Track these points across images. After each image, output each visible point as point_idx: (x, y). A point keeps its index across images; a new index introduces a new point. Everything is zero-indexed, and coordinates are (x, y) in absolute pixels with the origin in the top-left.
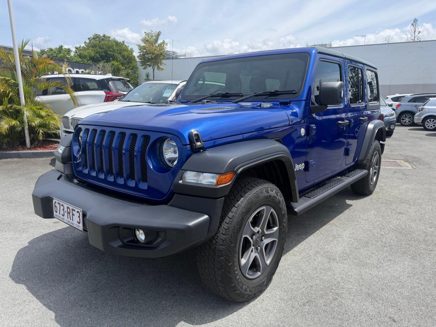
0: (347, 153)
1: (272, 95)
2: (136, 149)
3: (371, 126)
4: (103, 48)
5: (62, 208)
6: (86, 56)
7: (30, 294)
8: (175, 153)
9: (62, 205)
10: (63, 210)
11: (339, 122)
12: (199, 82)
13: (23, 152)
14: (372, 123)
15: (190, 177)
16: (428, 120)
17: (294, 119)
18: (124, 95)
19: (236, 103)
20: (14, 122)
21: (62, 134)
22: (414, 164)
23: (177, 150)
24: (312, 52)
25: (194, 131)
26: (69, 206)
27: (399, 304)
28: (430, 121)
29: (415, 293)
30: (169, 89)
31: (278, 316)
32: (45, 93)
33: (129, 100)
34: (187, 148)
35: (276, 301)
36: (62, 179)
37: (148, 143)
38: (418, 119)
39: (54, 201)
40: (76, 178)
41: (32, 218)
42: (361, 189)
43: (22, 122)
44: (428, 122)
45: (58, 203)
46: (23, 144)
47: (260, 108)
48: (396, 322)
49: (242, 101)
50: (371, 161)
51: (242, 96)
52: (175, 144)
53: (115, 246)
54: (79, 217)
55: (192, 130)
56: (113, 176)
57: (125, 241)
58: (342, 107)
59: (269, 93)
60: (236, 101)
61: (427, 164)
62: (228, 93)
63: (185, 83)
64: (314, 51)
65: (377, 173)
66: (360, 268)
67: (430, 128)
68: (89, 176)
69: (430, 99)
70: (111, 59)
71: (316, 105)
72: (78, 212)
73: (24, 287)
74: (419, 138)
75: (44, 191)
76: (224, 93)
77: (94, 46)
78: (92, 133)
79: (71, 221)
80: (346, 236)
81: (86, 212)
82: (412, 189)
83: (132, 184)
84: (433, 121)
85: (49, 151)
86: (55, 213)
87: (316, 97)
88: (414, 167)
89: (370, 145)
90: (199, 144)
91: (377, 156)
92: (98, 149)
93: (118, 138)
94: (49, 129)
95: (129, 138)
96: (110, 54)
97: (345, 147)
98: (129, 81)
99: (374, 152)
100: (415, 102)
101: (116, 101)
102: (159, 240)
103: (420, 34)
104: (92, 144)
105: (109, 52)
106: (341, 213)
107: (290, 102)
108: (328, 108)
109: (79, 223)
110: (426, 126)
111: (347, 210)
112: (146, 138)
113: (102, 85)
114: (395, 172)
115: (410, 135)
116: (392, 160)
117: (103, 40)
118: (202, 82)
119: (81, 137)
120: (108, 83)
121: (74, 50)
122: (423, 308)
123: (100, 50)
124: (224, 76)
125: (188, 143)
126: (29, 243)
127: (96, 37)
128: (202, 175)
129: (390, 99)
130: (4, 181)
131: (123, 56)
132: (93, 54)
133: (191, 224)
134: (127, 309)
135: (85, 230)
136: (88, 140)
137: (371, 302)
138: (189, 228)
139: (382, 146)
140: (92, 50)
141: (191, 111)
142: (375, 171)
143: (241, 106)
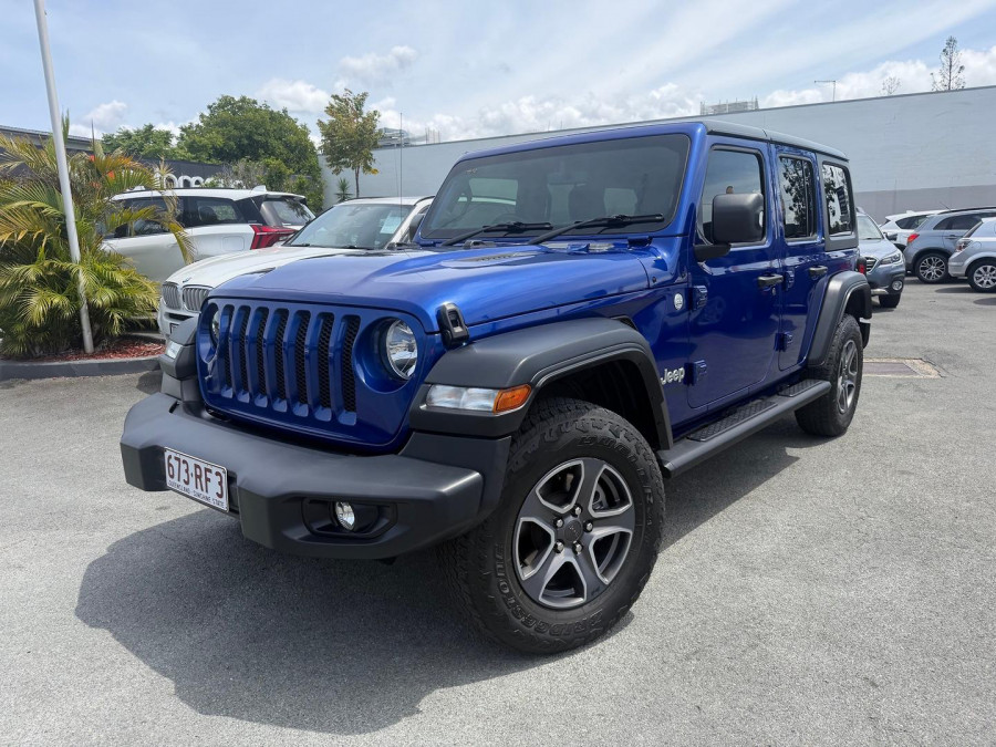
0: (781, 344)
1: (612, 225)
2: (331, 344)
3: (835, 285)
4: (243, 129)
5: (184, 467)
6: (205, 146)
7: (122, 648)
8: (411, 350)
9: (184, 462)
10: (187, 471)
11: (761, 278)
12: (461, 199)
13: (78, 362)
14: (838, 280)
15: (443, 397)
16: (981, 269)
17: (661, 275)
18: (296, 232)
19: (537, 243)
20: (57, 300)
21: (164, 322)
22: (945, 366)
23: (415, 345)
24: (694, 132)
25: (448, 304)
26: (198, 463)
27: (887, 652)
28: (985, 269)
29: (921, 631)
30: (394, 216)
31: (633, 680)
32: (121, 232)
33: (307, 243)
34: (434, 340)
35: (630, 652)
36: (180, 409)
37: (356, 331)
38: (956, 265)
39: (167, 454)
40: (208, 408)
41: (110, 501)
42: (819, 423)
43: (74, 297)
44: (980, 272)
45: (177, 459)
46: (78, 345)
47: (587, 252)
48: (877, 686)
49: (549, 239)
50: (838, 361)
51: (550, 229)
52: (409, 331)
53: (296, 538)
54: (220, 483)
55: (445, 303)
56: (285, 402)
57: (316, 526)
58: (766, 246)
59: (605, 222)
60: (536, 239)
61: (971, 367)
62: (520, 224)
63: (430, 201)
64: (699, 130)
65: (855, 388)
66: (809, 584)
67: (984, 286)
68: (234, 402)
69: (984, 220)
70: (261, 151)
71: (708, 244)
72: (218, 474)
73: (108, 634)
74: (959, 310)
75: (145, 436)
76: (512, 223)
77: (223, 124)
78: (239, 315)
79: (204, 493)
80: (783, 522)
81: (234, 474)
82: (933, 422)
83: (324, 415)
84: (992, 270)
85: (135, 359)
86: (168, 478)
87: (706, 226)
88: (943, 374)
89: (835, 326)
90: (458, 330)
91: (854, 350)
92: (254, 347)
93: (294, 323)
94: (133, 311)
95: (317, 323)
96: (258, 142)
97: (776, 332)
98: (304, 201)
99: (844, 342)
100: (949, 228)
101: (278, 246)
102: (384, 522)
103: (963, 73)
104: (240, 337)
105: (256, 137)
106: (773, 474)
107: (650, 240)
108: (732, 249)
109: (220, 496)
110: (977, 282)
111: (788, 469)
112: (352, 321)
113: (246, 211)
114: (899, 385)
115: (938, 302)
116: (895, 361)
117: (240, 108)
118: (465, 199)
119: (217, 325)
120: (260, 206)
121: (177, 132)
122: (937, 660)
123: (236, 133)
124: (512, 187)
125: (436, 328)
126: (111, 549)
127: (226, 102)
128: (465, 393)
129: (893, 223)
130: (42, 427)
131: (287, 145)
132: (220, 142)
133: (447, 489)
134: (322, 673)
135: (233, 510)
136: (231, 331)
137: (828, 650)
138: (443, 497)
139: (865, 329)
140: (218, 133)
141: (443, 264)
142: (849, 383)
143: (548, 252)
